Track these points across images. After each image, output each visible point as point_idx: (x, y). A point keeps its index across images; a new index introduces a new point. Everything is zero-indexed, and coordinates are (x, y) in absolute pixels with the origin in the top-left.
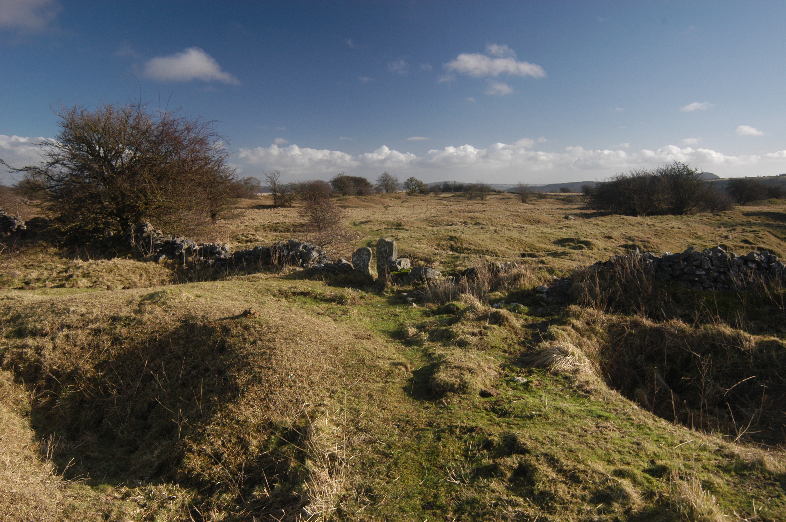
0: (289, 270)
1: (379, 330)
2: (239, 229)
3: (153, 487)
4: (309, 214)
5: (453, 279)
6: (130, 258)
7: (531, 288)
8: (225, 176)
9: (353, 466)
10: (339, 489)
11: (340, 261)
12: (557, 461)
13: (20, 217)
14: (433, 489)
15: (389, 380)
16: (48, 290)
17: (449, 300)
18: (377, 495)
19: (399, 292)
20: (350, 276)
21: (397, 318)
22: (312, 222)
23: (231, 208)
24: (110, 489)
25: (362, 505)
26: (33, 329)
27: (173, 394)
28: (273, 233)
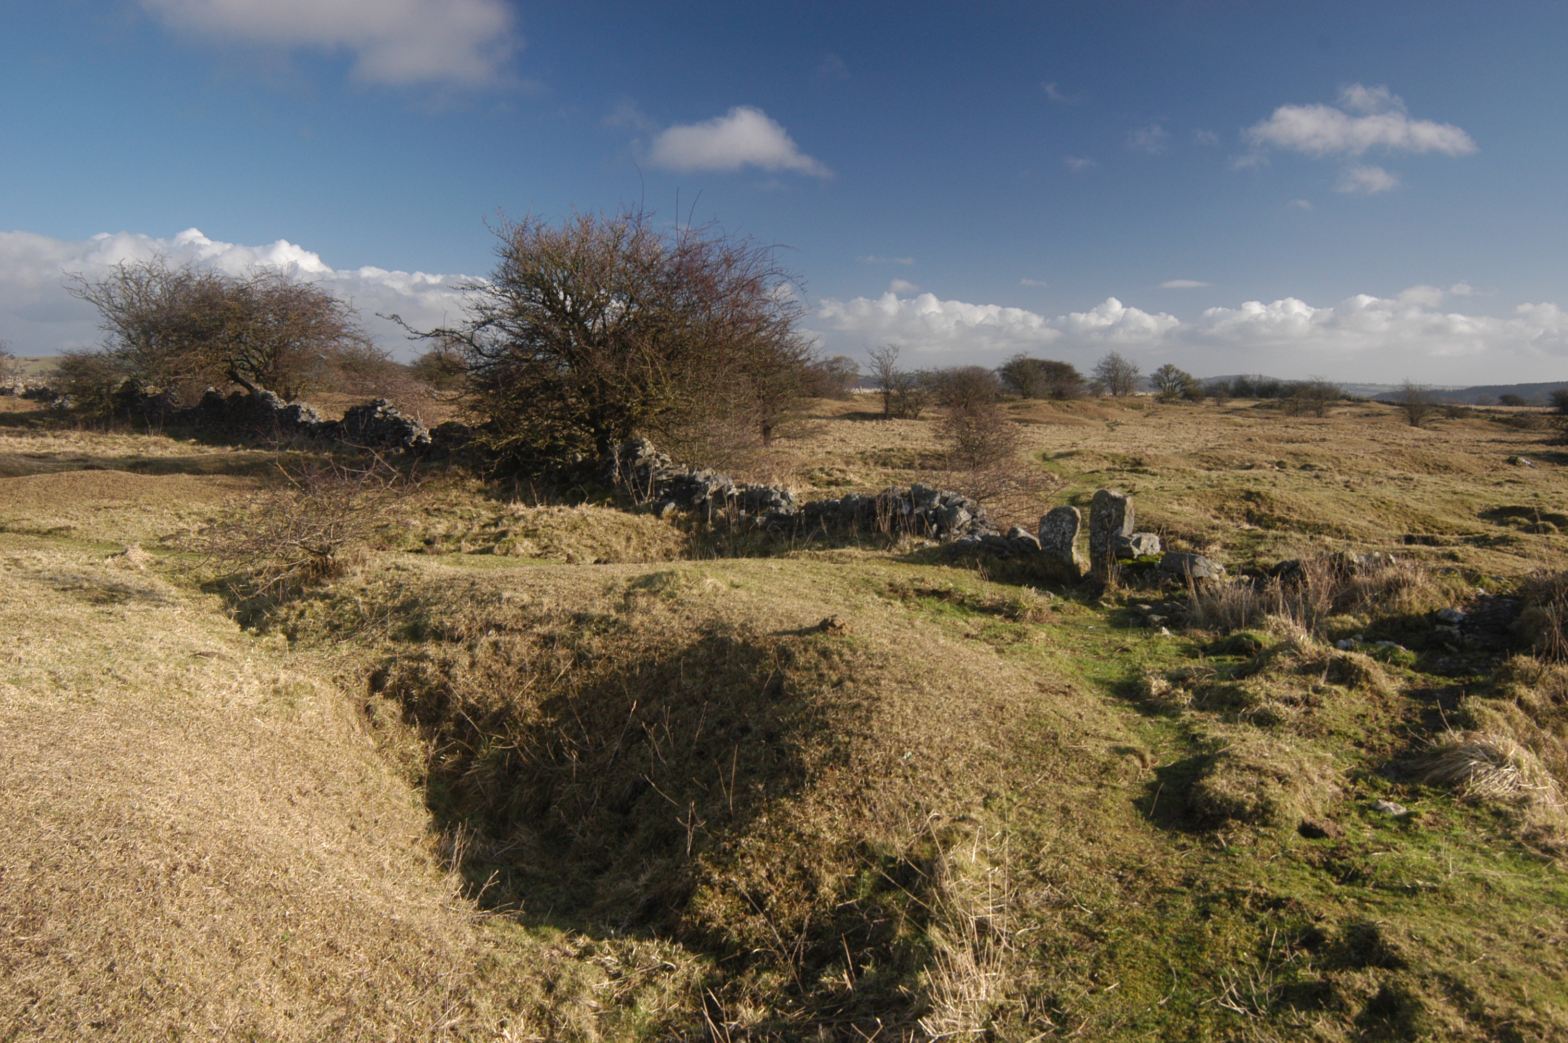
0: (911, 544)
1: (1088, 678)
2: (814, 458)
3: (634, 943)
4: (954, 433)
5: (1250, 581)
6: (610, 506)
7: (1424, 611)
8: (793, 353)
9: (1023, 950)
10: (993, 992)
11: (1014, 531)
12: (1471, 994)
13: (420, 421)
14: (1188, 1017)
15: (1105, 782)
16: (465, 558)
17: (1239, 626)
18: (1068, 1015)
19: (1133, 602)
20: (1033, 564)
21: (1127, 655)
22: (958, 450)
23: (802, 417)
24: (557, 936)
25: (1036, 1030)
26: (437, 628)
27: (680, 770)
28: (880, 469)
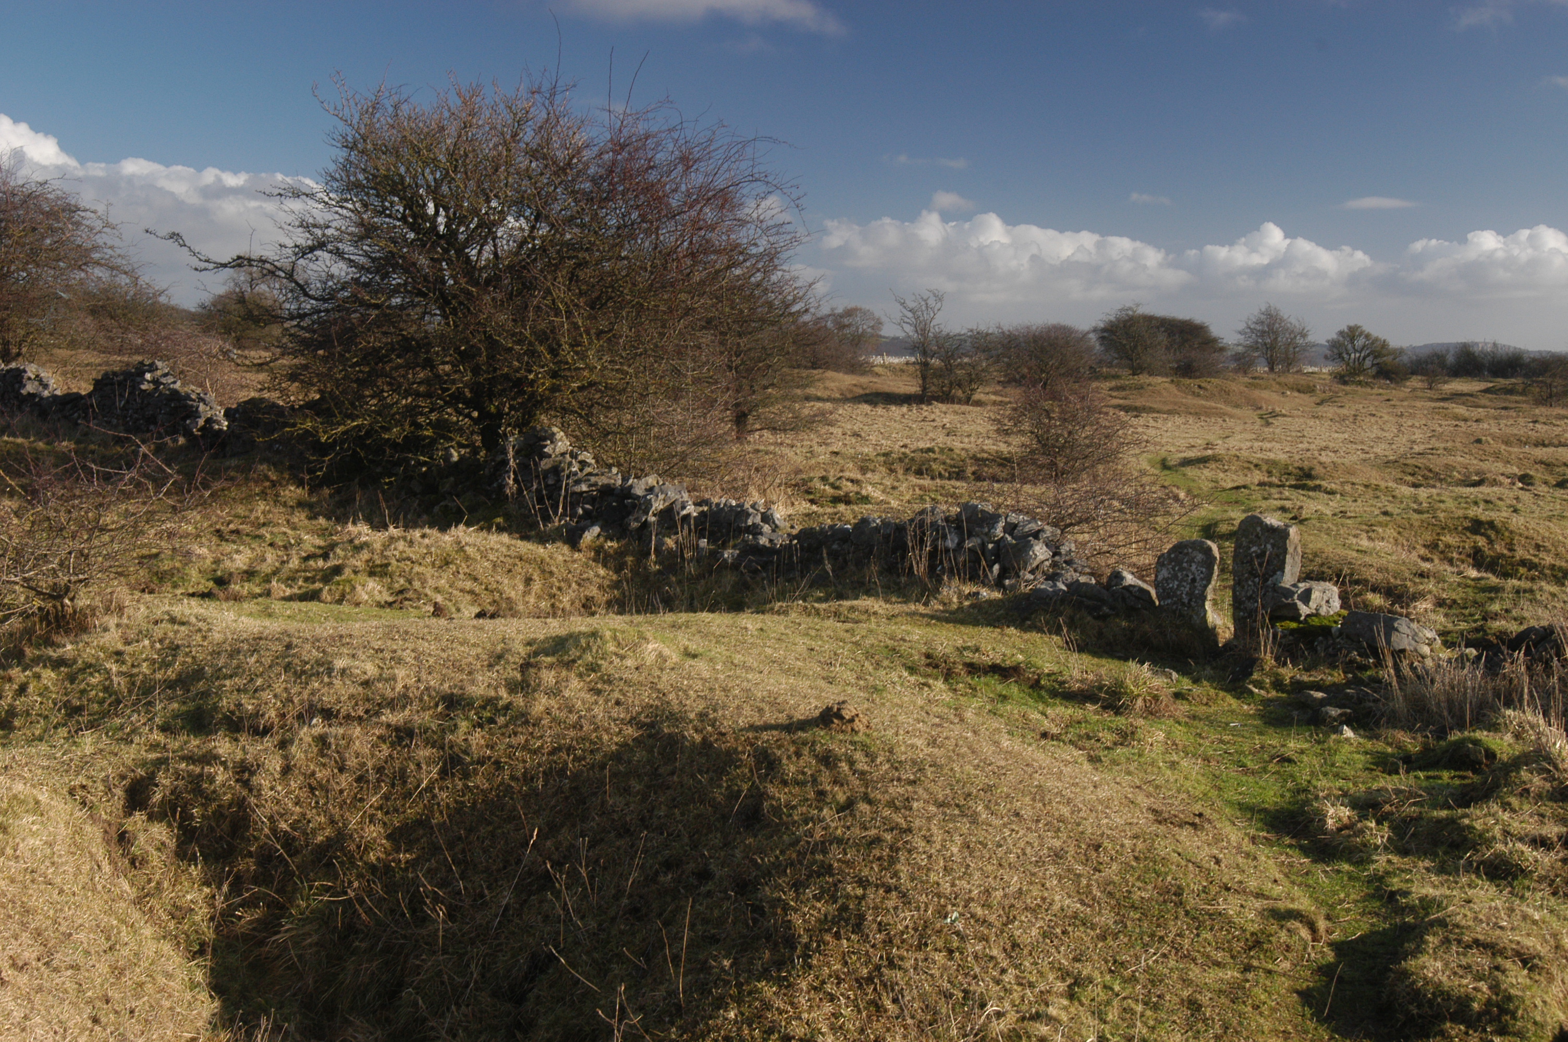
0: (960, 595)
1: (1229, 803)
2: (813, 461)
4: (1026, 426)
5: (1478, 658)
6: (500, 529)
8: (783, 302)
11: (1117, 576)
13: (211, 396)
15: (1255, 963)
16: (277, 606)
17: (1461, 727)
19: (1298, 686)
20: (1146, 627)
21: (1289, 768)
22: (1032, 452)
23: (794, 399)
26: (232, 713)
27: (603, 936)
28: (914, 480)
